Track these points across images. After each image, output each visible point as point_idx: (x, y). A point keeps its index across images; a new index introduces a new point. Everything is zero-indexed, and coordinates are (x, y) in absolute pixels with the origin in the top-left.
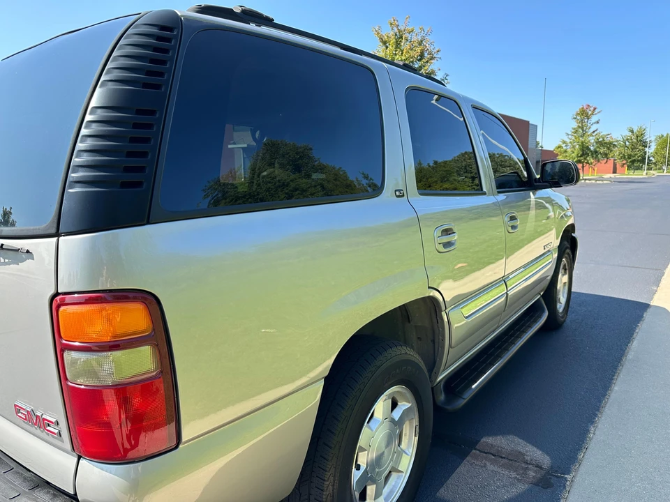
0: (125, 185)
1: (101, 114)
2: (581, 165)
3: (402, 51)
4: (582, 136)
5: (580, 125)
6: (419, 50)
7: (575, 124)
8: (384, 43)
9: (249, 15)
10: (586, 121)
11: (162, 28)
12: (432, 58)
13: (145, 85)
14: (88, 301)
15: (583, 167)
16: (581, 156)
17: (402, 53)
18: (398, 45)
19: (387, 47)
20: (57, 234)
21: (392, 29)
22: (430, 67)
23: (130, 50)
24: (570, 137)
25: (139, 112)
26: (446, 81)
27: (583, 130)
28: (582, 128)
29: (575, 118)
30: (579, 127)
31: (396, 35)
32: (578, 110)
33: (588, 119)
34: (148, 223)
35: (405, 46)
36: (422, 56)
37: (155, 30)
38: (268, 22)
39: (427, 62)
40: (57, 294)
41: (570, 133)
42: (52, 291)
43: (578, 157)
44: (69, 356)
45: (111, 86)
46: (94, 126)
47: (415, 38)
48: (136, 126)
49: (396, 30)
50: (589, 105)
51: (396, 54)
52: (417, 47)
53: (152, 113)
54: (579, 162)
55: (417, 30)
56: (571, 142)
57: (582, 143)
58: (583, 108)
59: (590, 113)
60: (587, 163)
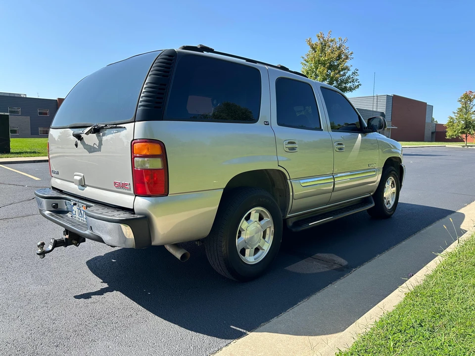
0: (155, 107)
1: (149, 85)
2: (465, 135)
3: (325, 54)
4: (466, 114)
5: (464, 106)
6: (337, 53)
7: (460, 106)
8: (314, 49)
9: (203, 49)
10: (469, 103)
11: (169, 56)
12: (347, 58)
13: (163, 76)
14: (146, 142)
15: (466, 137)
16: (465, 129)
17: (325, 56)
18: (323, 50)
19: (316, 52)
20: (135, 122)
21: (319, 39)
22: (345, 65)
23: (159, 64)
24: (456, 114)
25: (161, 85)
26: (356, 74)
27: (466, 110)
28: (466, 108)
29: (460, 101)
30: (463, 107)
31: (322, 44)
32: (462, 95)
33: (471, 101)
34: (162, 120)
35: (328, 51)
36: (339, 57)
37: (167, 57)
38: (211, 51)
39: (343, 61)
40: (134, 140)
41: (456, 112)
42: (132, 139)
43: (462, 129)
44: (136, 159)
45: (153, 76)
46: (145, 93)
47: (335, 46)
48: (160, 89)
49: (322, 40)
50: (471, 92)
51: (321, 56)
52: (336, 51)
53: (165, 85)
54: (463, 133)
55: (337, 40)
56: (456, 119)
57: (466, 119)
58: (466, 93)
59: (472, 97)
60: (470, 134)
